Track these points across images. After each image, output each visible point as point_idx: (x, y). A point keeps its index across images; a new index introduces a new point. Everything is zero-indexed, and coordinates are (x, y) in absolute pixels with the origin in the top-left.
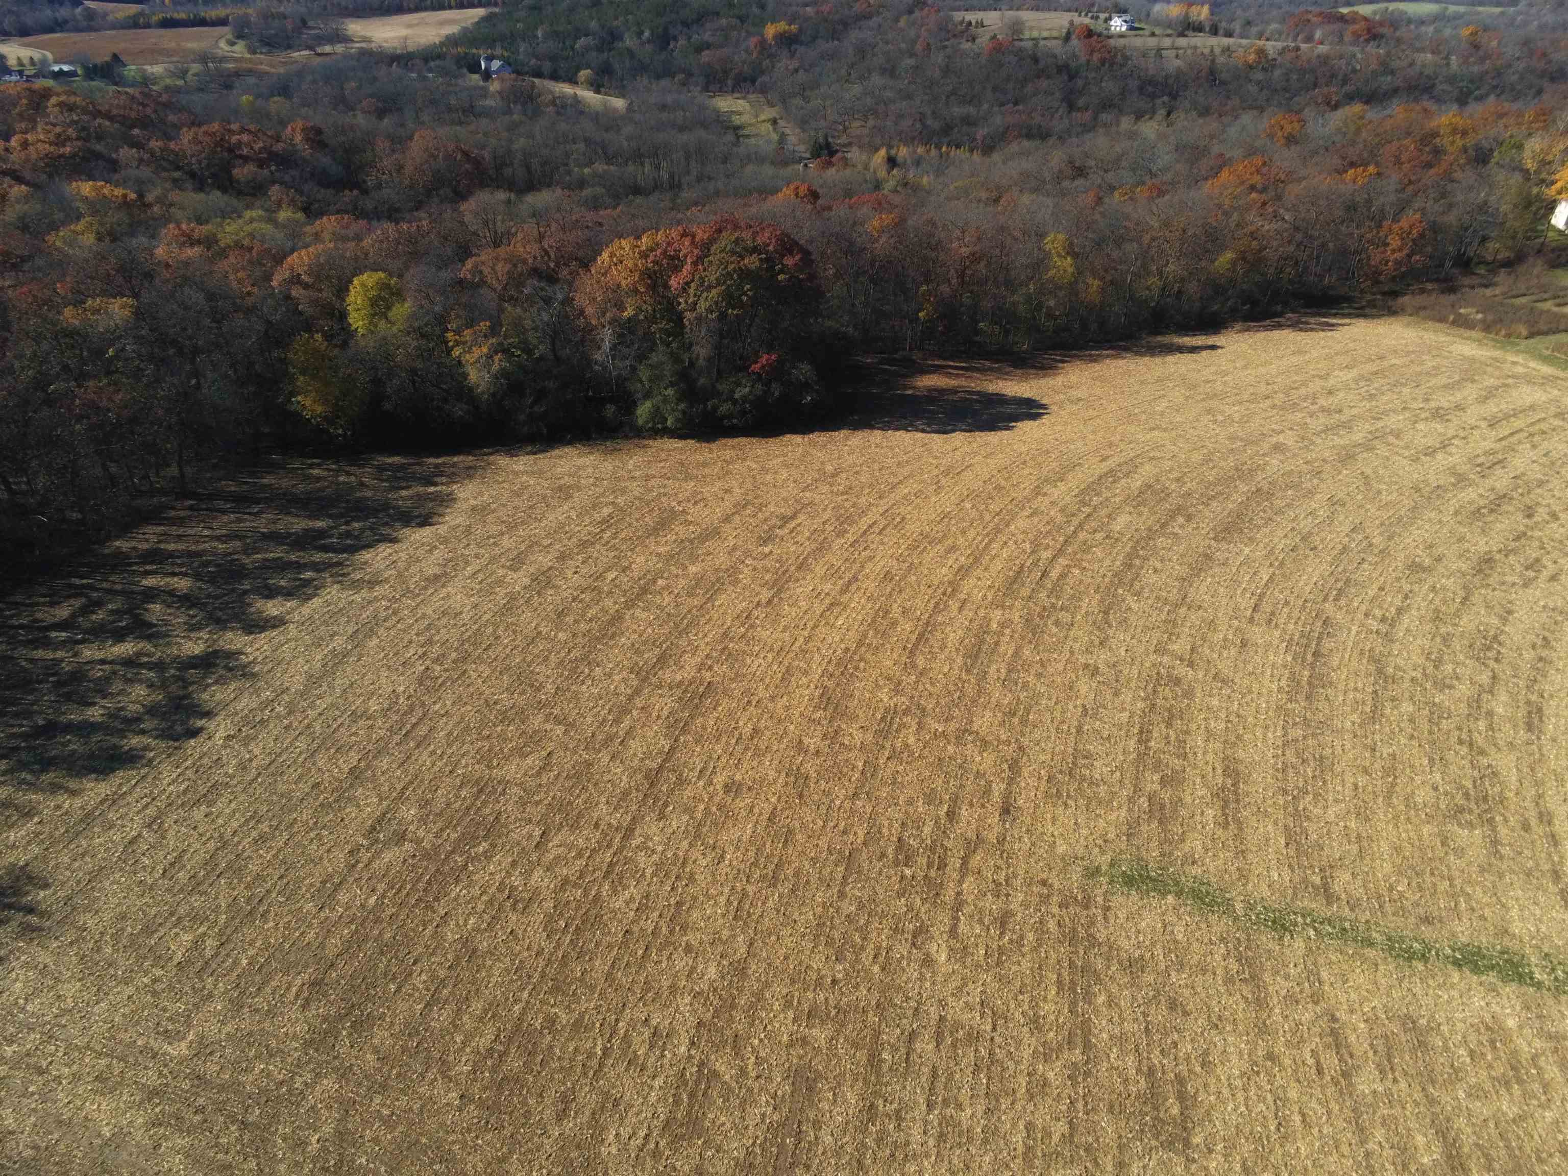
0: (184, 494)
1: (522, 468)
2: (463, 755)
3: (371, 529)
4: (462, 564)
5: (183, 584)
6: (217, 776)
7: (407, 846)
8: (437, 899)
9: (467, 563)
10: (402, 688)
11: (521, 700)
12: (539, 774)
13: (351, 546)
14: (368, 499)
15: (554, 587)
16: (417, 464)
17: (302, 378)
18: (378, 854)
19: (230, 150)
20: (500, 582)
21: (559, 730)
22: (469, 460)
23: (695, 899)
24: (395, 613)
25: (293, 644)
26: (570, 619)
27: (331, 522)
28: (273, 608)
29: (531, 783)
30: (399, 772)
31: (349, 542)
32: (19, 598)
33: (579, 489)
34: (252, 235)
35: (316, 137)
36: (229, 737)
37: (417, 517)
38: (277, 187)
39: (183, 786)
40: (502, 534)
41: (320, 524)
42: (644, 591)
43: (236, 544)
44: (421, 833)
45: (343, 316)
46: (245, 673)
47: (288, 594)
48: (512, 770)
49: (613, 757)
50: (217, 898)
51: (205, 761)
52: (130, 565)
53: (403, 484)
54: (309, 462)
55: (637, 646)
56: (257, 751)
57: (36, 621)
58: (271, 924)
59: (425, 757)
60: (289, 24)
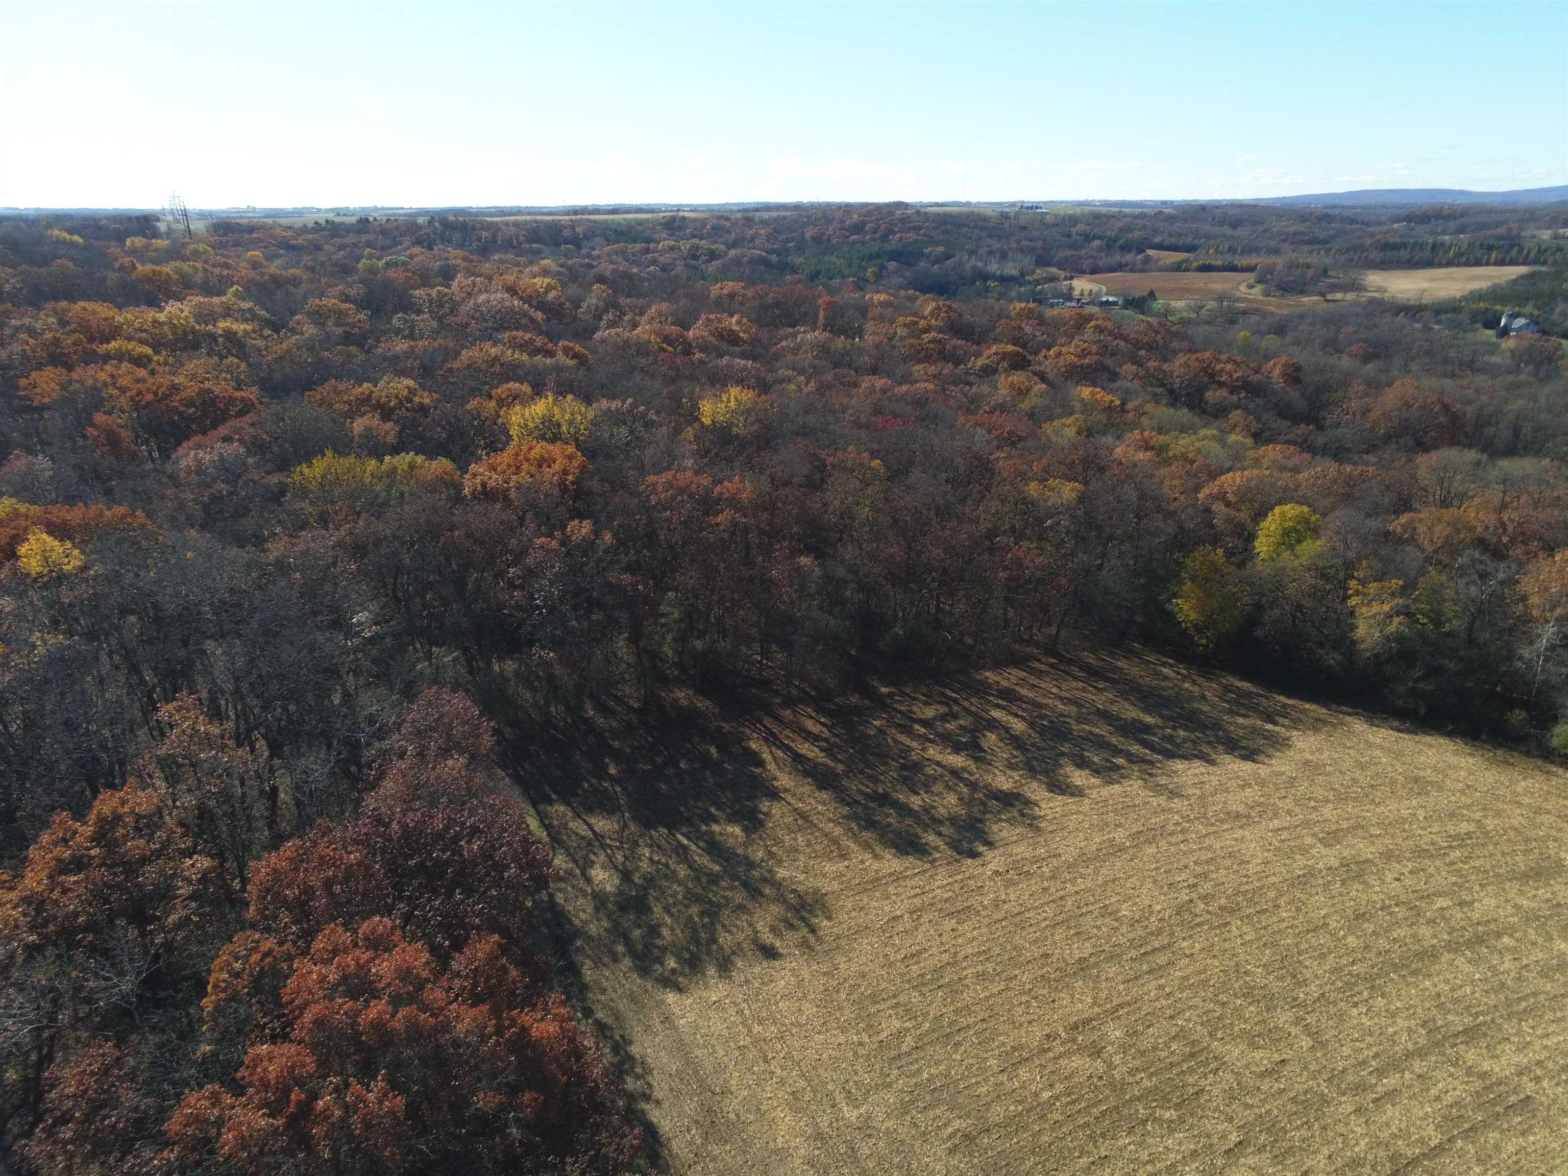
0: (1051, 651)
1: (1379, 741)
2: (1190, 1008)
3: (1194, 742)
4: (1270, 814)
5: (1018, 726)
6: (975, 902)
7: (1099, 1063)
8: (1104, 1135)
9: (1276, 815)
10: (1159, 907)
11: (1275, 986)
13: (1168, 750)
14: (1201, 712)
15: (1366, 883)
16: (1266, 697)
17: (1189, 584)
18: (1068, 1054)
19: (1212, 376)
20: (1304, 851)
21: (1306, 1043)
22: (1321, 711)
24: (1182, 832)
25: (1081, 817)
26: (1369, 927)
27: (1159, 722)
28: (1078, 777)
29: (1249, 1080)
30: (1121, 987)
31: (1169, 746)
32: (907, 690)
33: (1440, 789)
34: (1199, 451)
35: (1294, 375)
36: (997, 873)
37: (1243, 748)
38: (1239, 412)
39: (947, 895)
40: (1327, 801)
41: (1148, 719)
42: (1479, 940)
43: (1073, 709)
44: (1117, 1059)
45: (1251, 537)
46: (1032, 823)
47: (1097, 772)
48: (1235, 1053)
49: (1357, 1111)
50: (930, 1005)
51: (972, 882)
52: (989, 695)
53: (1244, 712)
54: (1164, 659)
55: (1443, 999)
56: (1012, 897)
57: (910, 711)
58: (959, 1057)
59: (1152, 986)
60: (1310, 273)
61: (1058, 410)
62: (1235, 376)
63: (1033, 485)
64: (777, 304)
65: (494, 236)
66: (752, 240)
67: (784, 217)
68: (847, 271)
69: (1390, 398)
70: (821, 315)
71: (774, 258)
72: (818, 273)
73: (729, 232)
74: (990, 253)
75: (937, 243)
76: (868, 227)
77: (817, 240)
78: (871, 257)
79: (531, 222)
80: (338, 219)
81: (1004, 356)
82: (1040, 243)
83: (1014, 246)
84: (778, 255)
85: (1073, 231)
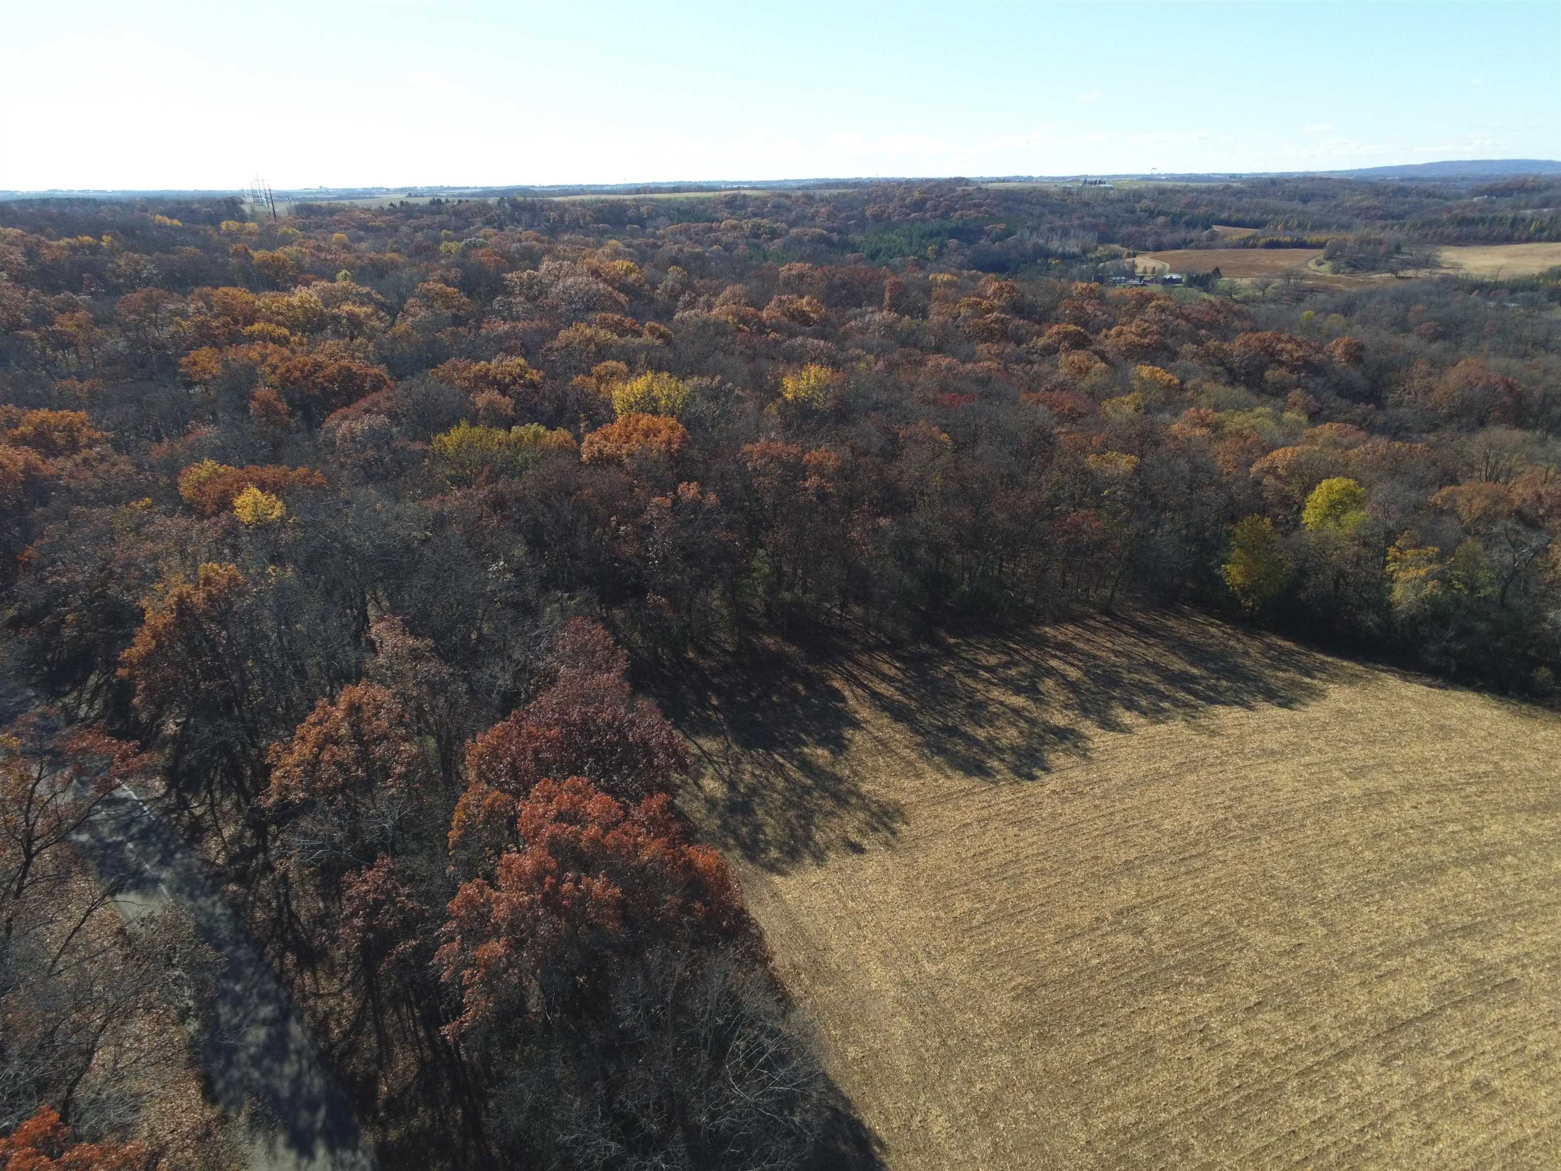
0: (1106, 612)
1: (1410, 694)
2: (1222, 901)
3: (1235, 691)
4: (1302, 752)
5: (1073, 674)
6: (1035, 814)
7: (1140, 940)
8: (1143, 993)
9: (1308, 753)
10: (1197, 823)
11: (1297, 888)
12: (1281, 955)
13: (1211, 697)
14: (1245, 666)
15: (1385, 810)
16: (1307, 655)
17: (1237, 551)
18: (1115, 932)
19: (1272, 355)
20: (1331, 782)
21: (1321, 931)
22: (1358, 668)
24: (1221, 764)
25: (1129, 750)
26: (1385, 845)
28: (1127, 718)
29: (1269, 957)
30: (1162, 884)
31: (1212, 694)
32: (972, 641)
33: (1463, 734)
34: (1253, 428)
36: (1054, 792)
37: (1281, 697)
38: (1298, 391)
39: (1010, 808)
40: (1357, 743)
41: (1195, 671)
42: (1485, 858)
43: (1125, 662)
44: (1156, 938)
45: (1301, 508)
46: (1085, 755)
47: (1144, 713)
48: (1259, 937)
49: (1363, 984)
50: (996, 892)
51: (1032, 799)
52: (1048, 647)
53: (1284, 667)
54: (1212, 620)
55: (1446, 902)
56: (1068, 811)
57: (976, 659)
58: (1020, 931)
59: (1187, 884)
60: (1382, 250)
61: (1118, 388)
62: (1296, 355)
63: (1092, 457)
64: (844, 285)
65: (562, 216)
66: (812, 218)
67: (845, 195)
68: (907, 250)
69: (1453, 377)
70: (887, 295)
71: (835, 236)
72: (879, 251)
73: (789, 210)
74: (1052, 230)
75: (998, 220)
76: (929, 204)
77: (877, 218)
78: (931, 235)
79: (597, 201)
80: (411, 201)
81: (1066, 336)
82: (1103, 219)
83: (1076, 222)
84: (840, 232)
85: (1138, 206)
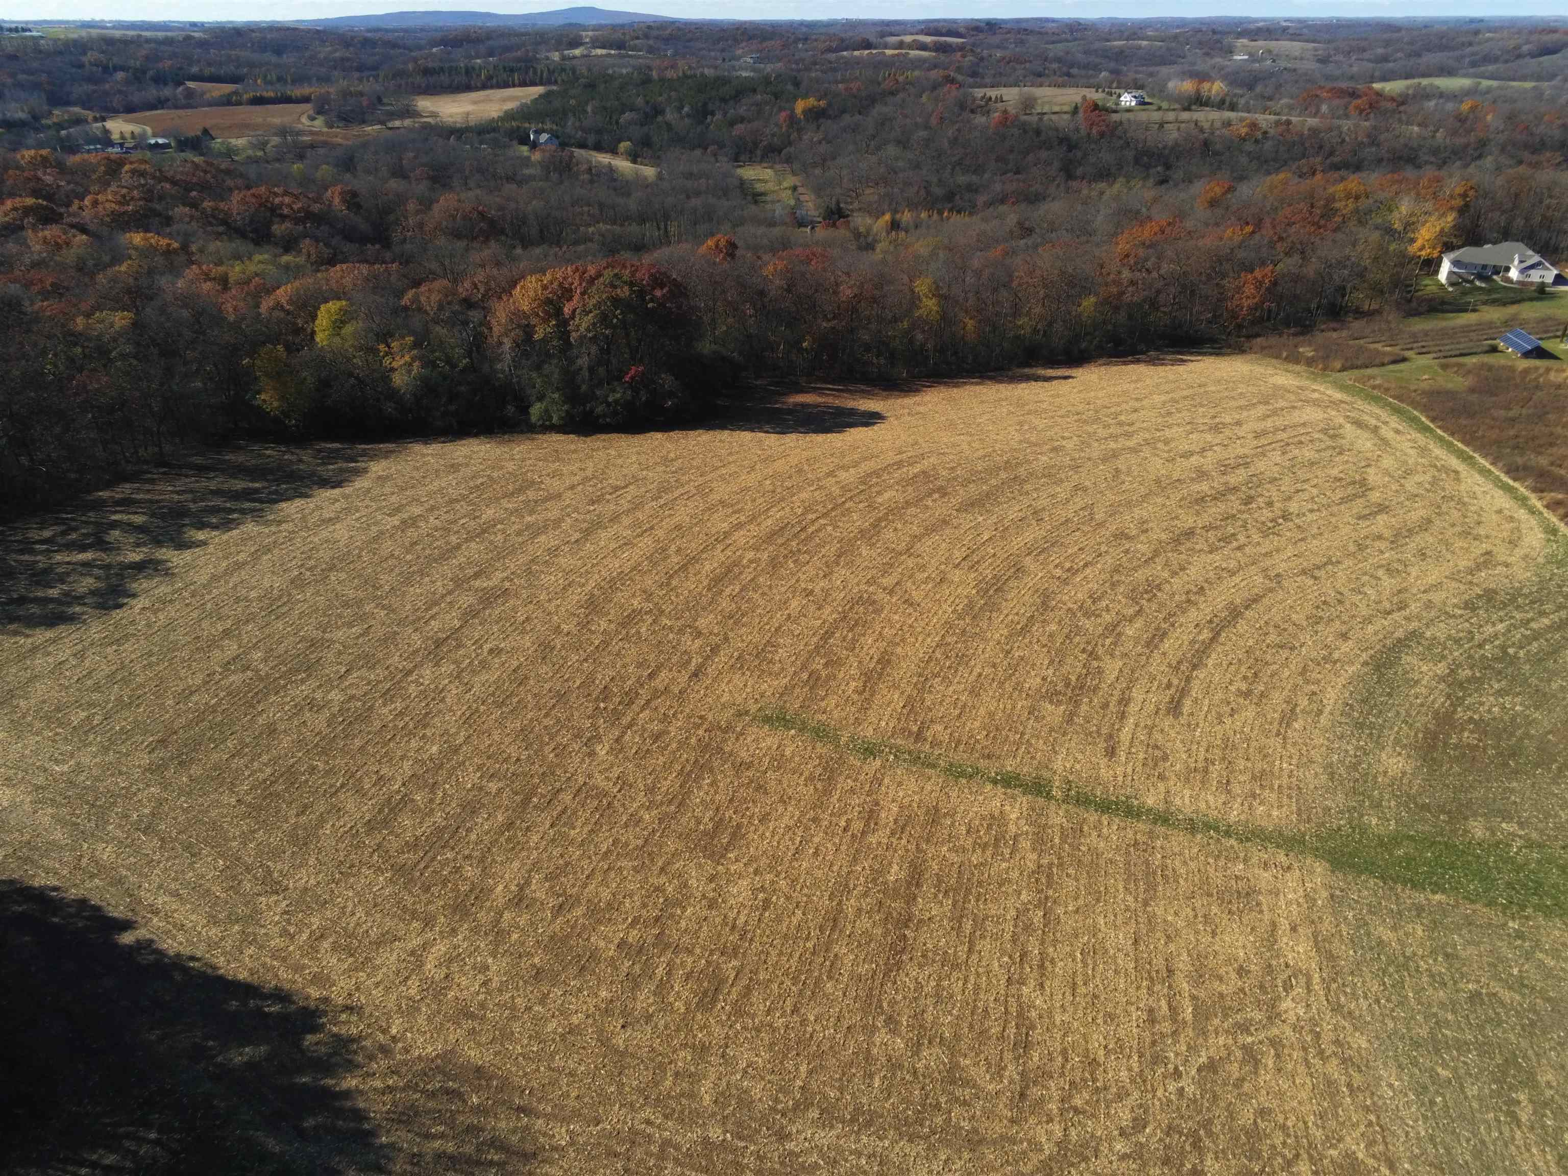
2: (307, 625)
3: (294, 489)
4: (353, 511)
5: (139, 519)
6: (129, 630)
7: (248, 673)
8: (259, 702)
9: (357, 511)
10: (278, 585)
11: (362, 595)
12: (358, 637)
13: (274, 499)
14: (300, 470)
15: (417, 527)
16: (350, 449)
18: (225, 677)
19: (272, 210)
20: (377, 523)
21: (383, 613)
22: (391, 446)
23: (440, 711)
24: (290, 540)
25: (208, 557)
27: (266, 484)
28: (201, 536)
29: (350, 642)
30: (258, 632)
31: (274, 497)
33: (467, 465)
34: (257, 275)
35: (352, 200)
36: (144, 609)
37: (333, 482)
38: (307, 241)
39: (104, 635)
40: (393, 493)
42: (484, 531)
43: (189, 496)
44: (261, 667)
45: (311, 333)
46: (168, 573)
47: (215, 528)
48: (340, 634)
49: (416, 630)
50: (109, 695)
51: (123, 621)
52: (106, 506)
53: (333, 461)
54: (267, 446)
55: (462, 565)
56: (161, 617)
58: (142, 710)
59: (280, 624)
60: (365, 102)
62: (296, 207)
81: (27, 211)
85: (85, 59)
